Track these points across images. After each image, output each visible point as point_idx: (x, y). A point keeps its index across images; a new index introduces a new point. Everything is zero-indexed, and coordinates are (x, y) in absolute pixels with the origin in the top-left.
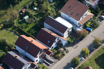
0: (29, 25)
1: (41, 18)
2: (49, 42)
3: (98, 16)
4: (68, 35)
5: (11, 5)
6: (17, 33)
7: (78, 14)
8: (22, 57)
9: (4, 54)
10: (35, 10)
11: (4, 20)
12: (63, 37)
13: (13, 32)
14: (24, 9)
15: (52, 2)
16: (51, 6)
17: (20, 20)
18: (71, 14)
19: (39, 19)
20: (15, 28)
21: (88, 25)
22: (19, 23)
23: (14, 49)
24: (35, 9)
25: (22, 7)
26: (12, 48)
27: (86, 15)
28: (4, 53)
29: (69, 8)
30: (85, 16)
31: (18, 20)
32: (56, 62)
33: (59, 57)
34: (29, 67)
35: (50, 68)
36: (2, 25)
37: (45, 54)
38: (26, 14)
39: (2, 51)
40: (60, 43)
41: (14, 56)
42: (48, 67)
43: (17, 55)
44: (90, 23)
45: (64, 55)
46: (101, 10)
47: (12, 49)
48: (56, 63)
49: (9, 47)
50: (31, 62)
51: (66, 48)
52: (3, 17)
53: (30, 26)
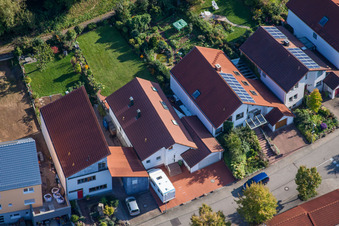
8: (304, 48)
9: (249, 32)
23: (280, 21)
26: (274, 17)
28: (249, 28)
34: (319, 84)
39: (243, 21)
41: (279, 41)
43: (287, 40)
47: (275, 21)
49: (266, 12)
50: (329, 70)
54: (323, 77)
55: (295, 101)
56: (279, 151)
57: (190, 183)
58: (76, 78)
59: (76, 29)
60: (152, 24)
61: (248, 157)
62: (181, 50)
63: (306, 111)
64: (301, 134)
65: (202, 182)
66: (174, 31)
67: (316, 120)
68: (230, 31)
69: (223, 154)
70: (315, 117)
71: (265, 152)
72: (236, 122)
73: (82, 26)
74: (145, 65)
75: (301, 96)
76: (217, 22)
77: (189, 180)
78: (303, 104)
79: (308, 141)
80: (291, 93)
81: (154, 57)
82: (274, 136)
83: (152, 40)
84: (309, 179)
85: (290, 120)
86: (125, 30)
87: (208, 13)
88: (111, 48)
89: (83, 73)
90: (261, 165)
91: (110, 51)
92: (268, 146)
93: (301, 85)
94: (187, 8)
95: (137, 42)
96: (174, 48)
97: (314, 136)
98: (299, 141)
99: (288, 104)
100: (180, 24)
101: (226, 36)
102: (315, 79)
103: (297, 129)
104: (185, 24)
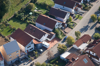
54: (69, 15)
55: (65, 21)
56: (67, 32)
57: (51, 43)
58: (12, 30)
59: (7, 20)
60: (24, 15)
61: (61, 35)
62: (34, 19)
63: (68, 23)
64: (70, 28)
65: (53, 42)
66: (30, 15)
67: (72, 24)
68: (43, 12)
69: (56, 35)
70: (71, 23)
71: (64, 33)
72: (56, 27)
73: (8, 19)
74: (27, 24)
75: (66, 20)
77: (50, 42)
78: (67, 22)
79: (72, 29)
80: (64, 19)
81: (28, 21)
82: (64, 29)
83: (27, 18)
84: (78, 33)
85: (66, 25)
86: (19, 18)
87: (36, 10)
88: (17, 22)
89: (13, 29)
90: (65, 35)
91: (17, 23)
92: (64, 31)
93: (66, 17)
94: (30, 10)
95: (23, 19)
96: (32, 19)
97: (73, 27)
98: (70, 29)
99: (64, 22)
100: (31, 13)
102: (68, 15)
103: (68, 27)
104: (32, 13)
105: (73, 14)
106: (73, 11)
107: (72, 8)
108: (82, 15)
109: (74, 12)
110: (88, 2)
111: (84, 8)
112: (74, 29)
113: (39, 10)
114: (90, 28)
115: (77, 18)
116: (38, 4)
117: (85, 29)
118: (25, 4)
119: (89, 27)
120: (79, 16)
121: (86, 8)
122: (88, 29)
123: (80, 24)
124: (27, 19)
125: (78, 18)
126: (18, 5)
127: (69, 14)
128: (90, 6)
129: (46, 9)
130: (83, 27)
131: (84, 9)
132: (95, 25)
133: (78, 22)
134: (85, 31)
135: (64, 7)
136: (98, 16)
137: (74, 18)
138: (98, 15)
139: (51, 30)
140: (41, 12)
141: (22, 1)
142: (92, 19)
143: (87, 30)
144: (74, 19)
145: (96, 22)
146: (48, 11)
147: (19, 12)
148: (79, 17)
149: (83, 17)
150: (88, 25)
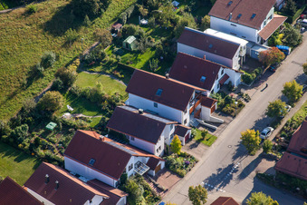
0: (140, 57)
1: (163, 38)
2: (204, 78)
3: (295, 22)
4: (239, 66)
5: (87, 17)
6: (118, 74)
7: (254, 15)
10: (143, 26)
11: (77, 53)
12: (231, 68)
13: (107, 74)
14: (119, 25)
15: (179, 6)
16: (179, 13)
17: (116, 49)
18: (238, 18)
19: (159, 41)
20: (109, 65)
21: (278, 41)
22: (117, 53)
24: (144, 22)
25: (110, 22)
27: (271, 17)
28: (102, 116)
29: (229, 5)
30: (269, 21)
31: (112, 48)
32: (228, 121)
33: (232, 111)
34: (172, 136)
35: (217, 134)
36: (78, 61)
37: (199, 106)
38: (126, 33)
39: (95, 113)
40: (227, 82)
42: (213, 134)
44: (281, 35)
45: (241, 106)
46: (298, 8)
48: (228, 124)
49: (110, 102)
51: (242, 90)
52: (73, 47)
53: (144, 58)
54: (173, 130)
55: (161, 152)
56: (165, 188)
60: (30, 131)
61: (145, 197)
62: (60, 143)
63: (170, 157)
64: (174, 173)
66: (48, 131)
67: (180, 160)
68: (90, 122)
69: (127, 198)
70: (178, 159)
71: (155, 190)
72: (129, 173)
74: (38, 160)
75: (163, 148)
76: (77, 119)
78: (166, 153)
79: (181, 176)
80: (157, 147)
81: (41, 152)
82: (156, 178)
83: (37, 140)
85: (162, 164)
86: (12, 140)
87: (68, 114)
88: (6, 155)
90: (157, 199)
91: (6, 158)
92: (154, 184)
93: (162, 137)
94: (51, 115)
95: (25, 145)
96: (53, 143)
98: (175, 178)
99: (157, 155)
100: (52, 126)
101: (88, 125)
102: (169, 131)
103: (169, 171)
104: (55, 125)
105: (186, 130)
106: (186, 117)
107: (184, 109)
108: (213, 130)
109: (188, 121)
110: (236, 86)
111: (222, 106)
112: (186, 178)
113: (79, 113)
114: (239, 173)
115: (199, 141)
116: (75, 95)
117: (222, 177)
118: (33, 94)
119: (236, 171)
120: (204, 134)
121: (229, 108)
122: (231, 177)
123: (208, 159)
124: (37, 143)
125: (202, 139)
126: (10, 97)
127: (172, 127)
128: (241, 99)
129: (101, 111)
130: (216, 173)
131: (221, 111)
132: (256, 166)
133: (202, 155)
134: (224, 185)
135: (156, 105)
136: (264, 134)
137: (188, 140)
138: (265, 131)
139: (113, 181)
140: (83, 122)
141: (24, 84)
142: (246, 146)
143: (227, 182)
144: (188, 145)
145: (257, 156)
146: (107, 119)
147: (14, 123)
148: (206, 137)
149: (216, 138)
150: (232, 165)
